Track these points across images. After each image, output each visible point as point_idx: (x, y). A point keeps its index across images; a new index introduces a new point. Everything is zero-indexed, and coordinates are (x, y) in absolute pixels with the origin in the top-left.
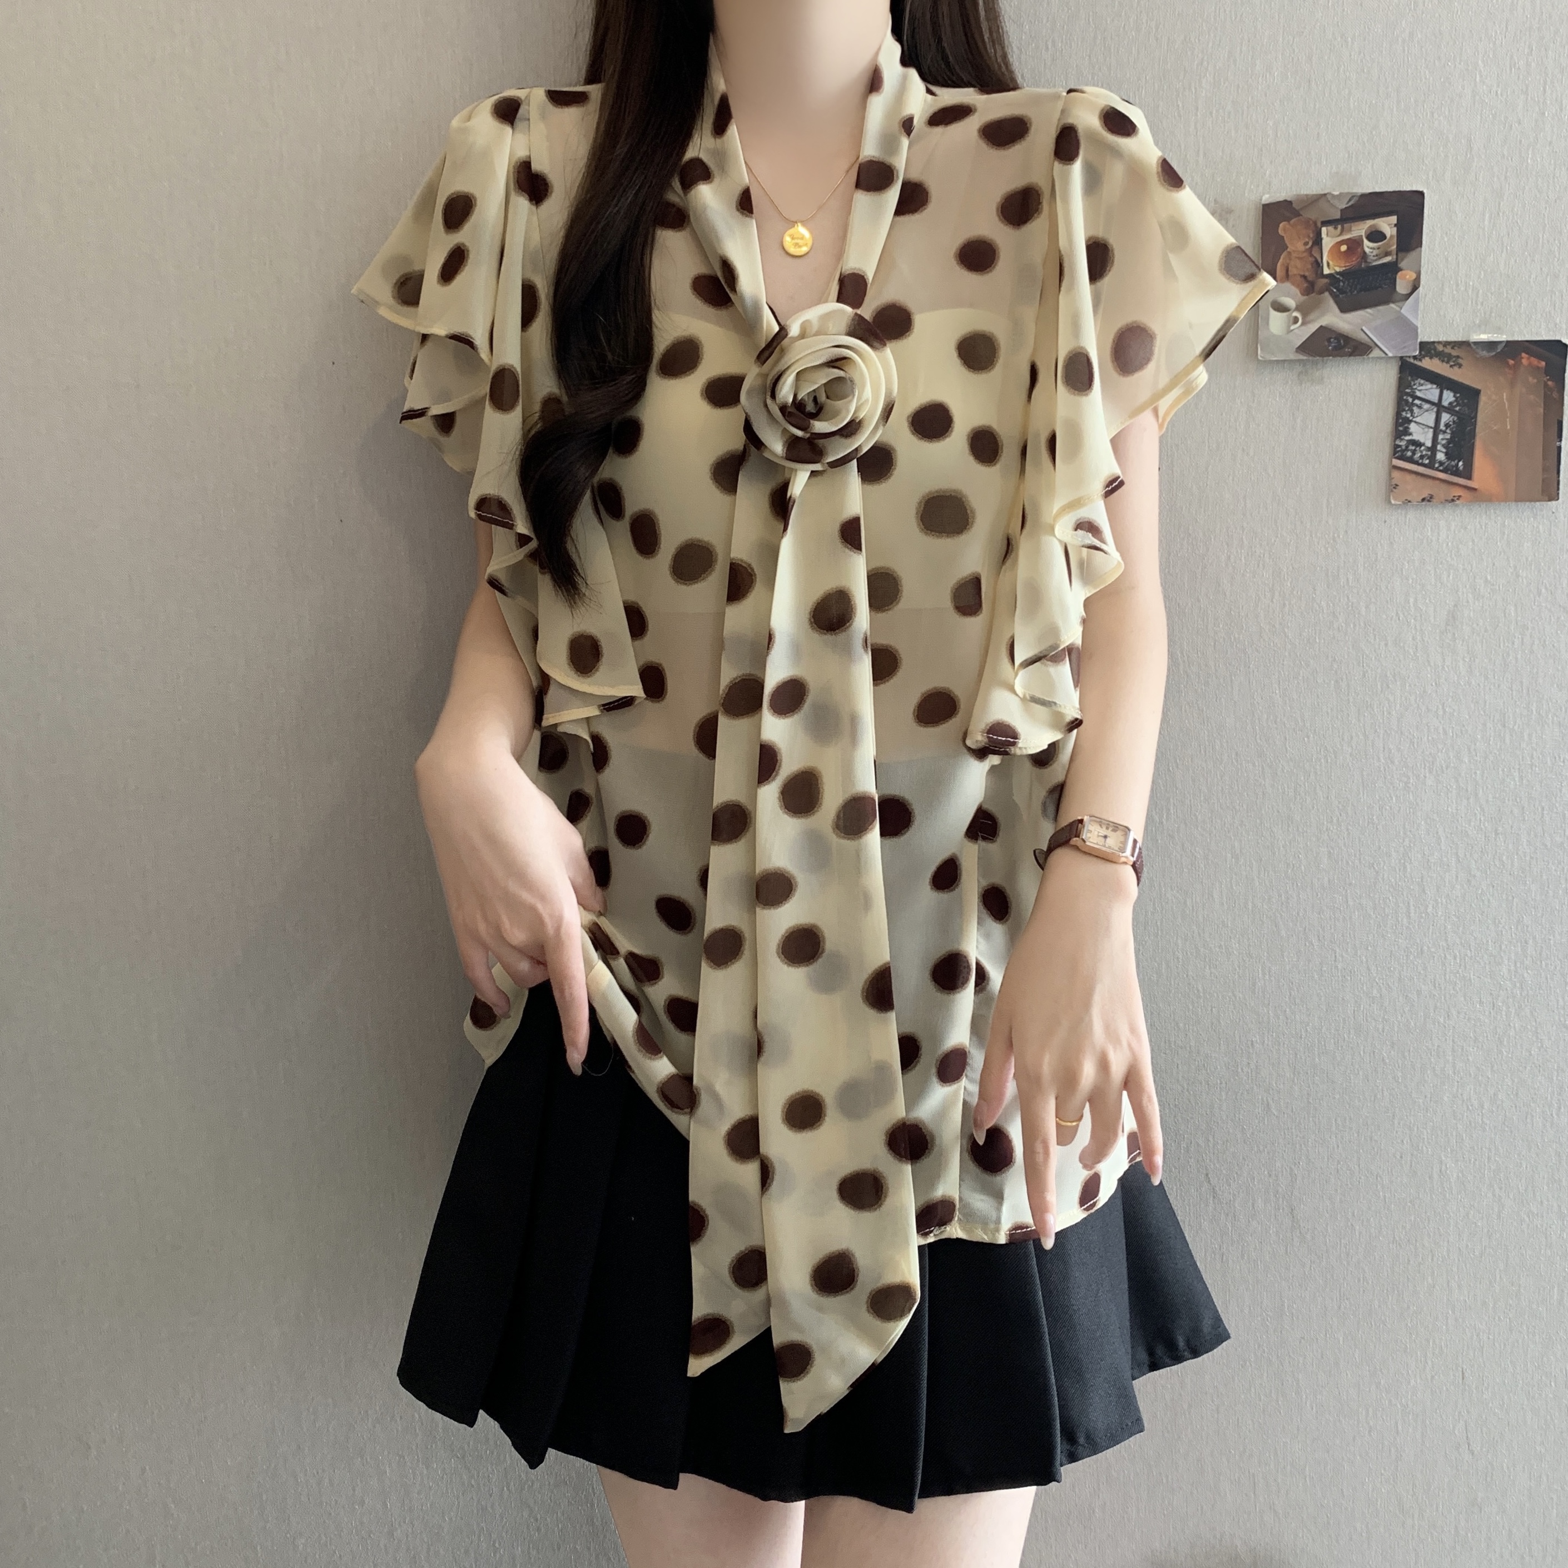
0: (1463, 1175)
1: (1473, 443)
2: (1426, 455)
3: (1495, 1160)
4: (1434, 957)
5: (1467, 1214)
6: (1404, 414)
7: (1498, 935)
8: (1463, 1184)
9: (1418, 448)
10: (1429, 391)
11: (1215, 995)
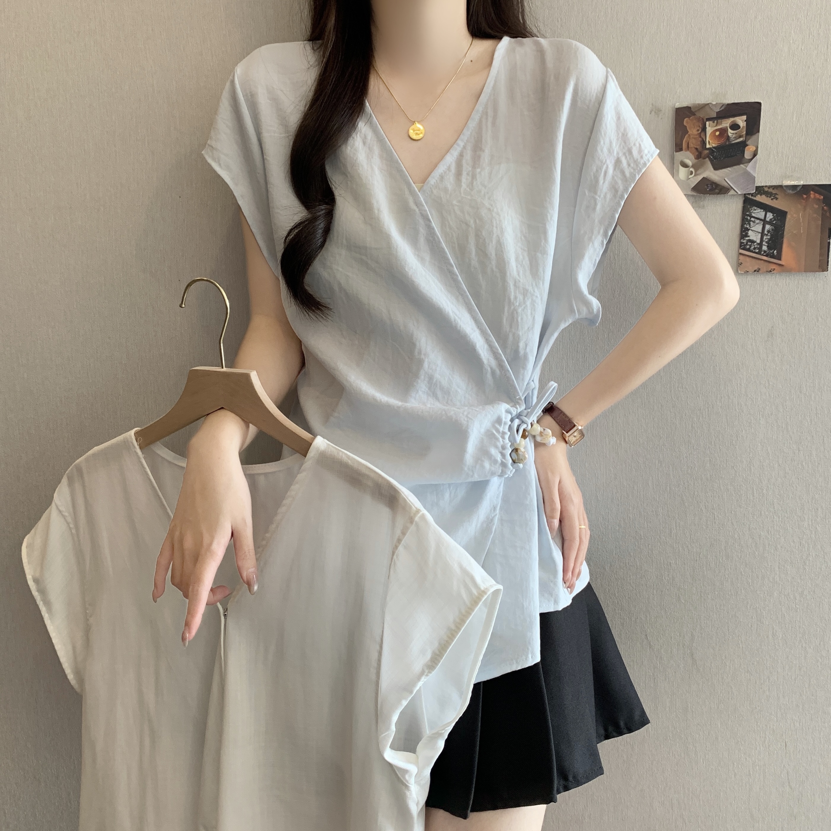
0: (785, 636)
1: (783, 240)
2: (757, 247)
3: (803, 628)
4: (767, 517)
5: (788, 657)
6: (745, 226)
7: (802, 505)
8: (785, 641)
9: (753, 244)
10: (759, 213)
11: (650, 537)
